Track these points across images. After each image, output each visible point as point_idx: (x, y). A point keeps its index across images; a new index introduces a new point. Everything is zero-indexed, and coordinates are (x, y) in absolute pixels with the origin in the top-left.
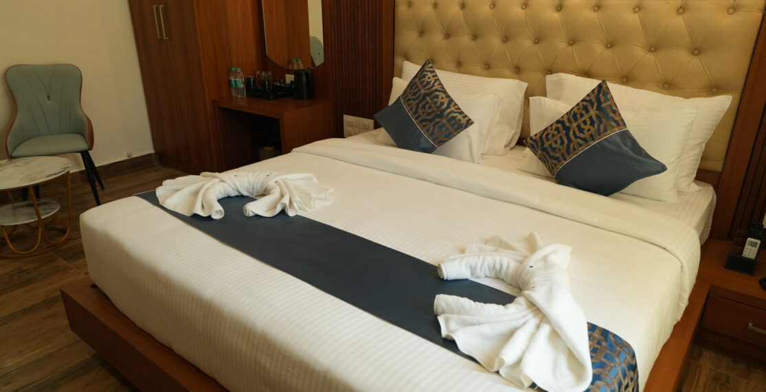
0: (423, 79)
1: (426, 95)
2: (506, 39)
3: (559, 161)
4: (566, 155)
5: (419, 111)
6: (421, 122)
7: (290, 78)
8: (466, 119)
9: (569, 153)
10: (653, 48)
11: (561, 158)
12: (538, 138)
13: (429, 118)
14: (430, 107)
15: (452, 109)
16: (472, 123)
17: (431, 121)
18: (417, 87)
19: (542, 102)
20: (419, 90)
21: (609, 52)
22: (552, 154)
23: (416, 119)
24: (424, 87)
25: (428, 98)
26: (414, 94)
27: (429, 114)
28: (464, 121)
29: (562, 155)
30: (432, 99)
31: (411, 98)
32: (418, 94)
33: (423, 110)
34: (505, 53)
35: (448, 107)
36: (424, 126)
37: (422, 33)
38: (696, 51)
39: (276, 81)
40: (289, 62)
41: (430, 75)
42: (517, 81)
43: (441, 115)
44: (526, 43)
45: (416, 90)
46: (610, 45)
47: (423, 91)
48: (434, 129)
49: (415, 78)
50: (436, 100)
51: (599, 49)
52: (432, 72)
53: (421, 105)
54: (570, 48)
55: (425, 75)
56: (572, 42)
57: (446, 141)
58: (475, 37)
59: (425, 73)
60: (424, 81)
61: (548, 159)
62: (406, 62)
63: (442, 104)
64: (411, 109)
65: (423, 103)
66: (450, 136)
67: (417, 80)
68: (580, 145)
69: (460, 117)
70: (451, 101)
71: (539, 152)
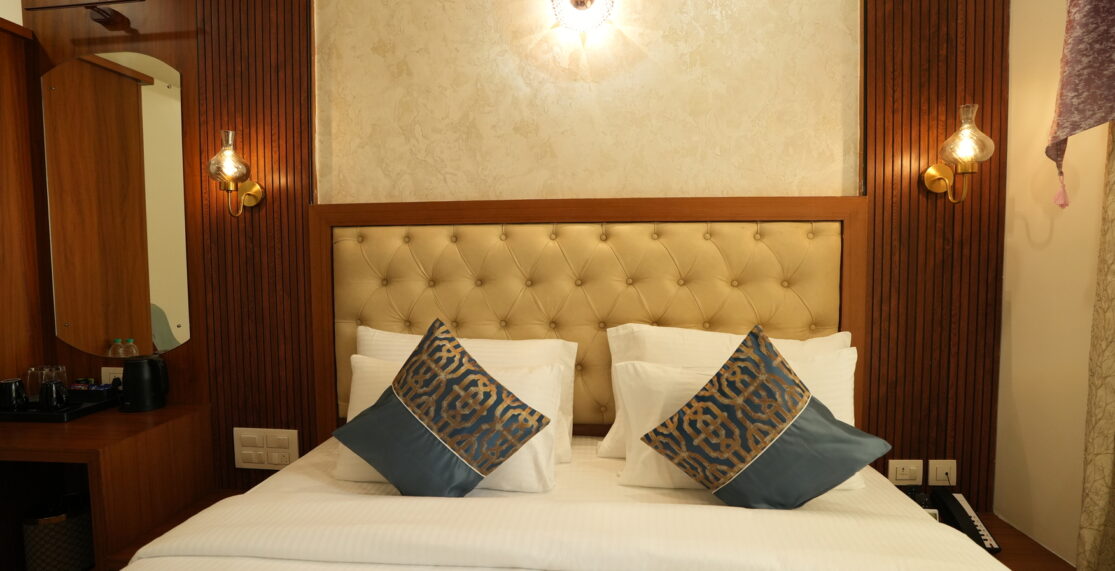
0: (438, 355)
1: (450, 383)
2: (532, 282)
3: (731, 465)
4: (743, 453)
5: (445, 415)
6: (451, 435)
7: (110, 374)
8: (536, 417)
9: (748, 450)
10: (738, 282)
11: (735, 460)
12: (672, 428)
13: (468, 425)
14: (465, 405)
15: (507, 402)
16: (548, 423)
17: (471, 431)
18: (429, 369)
19: (639, 368)
20: (435, 375)
21: (685, 291)
22: (713, 454)
23: (440, 431)
24: (444, 368)
25: (456, 387)
26: (427, 383)
27: (465, 418)
28: (533, 422)
29: (736, 454)
30: (466, 389)
31: (421, 391)
32: (434, 383)
33: (452, 412)
34: (536, 303)
35: (499, 401)
36: (459, 443)
37: (387, 281)
38: (788, 282)
39: (78, 382)
40: (108, 344)
41: (449, 345)
42: (561, 341)
43: (490, 416)
44: (565, 285)
45: (428, 376)
46: (685, 281)
47: (443, 376)
48: (480, 445)
49: (415, 354)
50: (473, 389)
51: (671, 286)
52: (451, 340)
53: (445, 404)
54: (631, 289)
55: (439, 348)
56: (633, 280)
57: (501, 462)
58: (481, 281)
59: (437, 343)
60: (440, 358)
61: (706, 464)
62: (362, 329)
63: (487, 395)
64: (427, 413)
65: (449, 398)
66: (508, 451)
67: (425, 357)
68: (766, 434)
69: (524, 414)
70: (500, 388)
71: (684, 454)
